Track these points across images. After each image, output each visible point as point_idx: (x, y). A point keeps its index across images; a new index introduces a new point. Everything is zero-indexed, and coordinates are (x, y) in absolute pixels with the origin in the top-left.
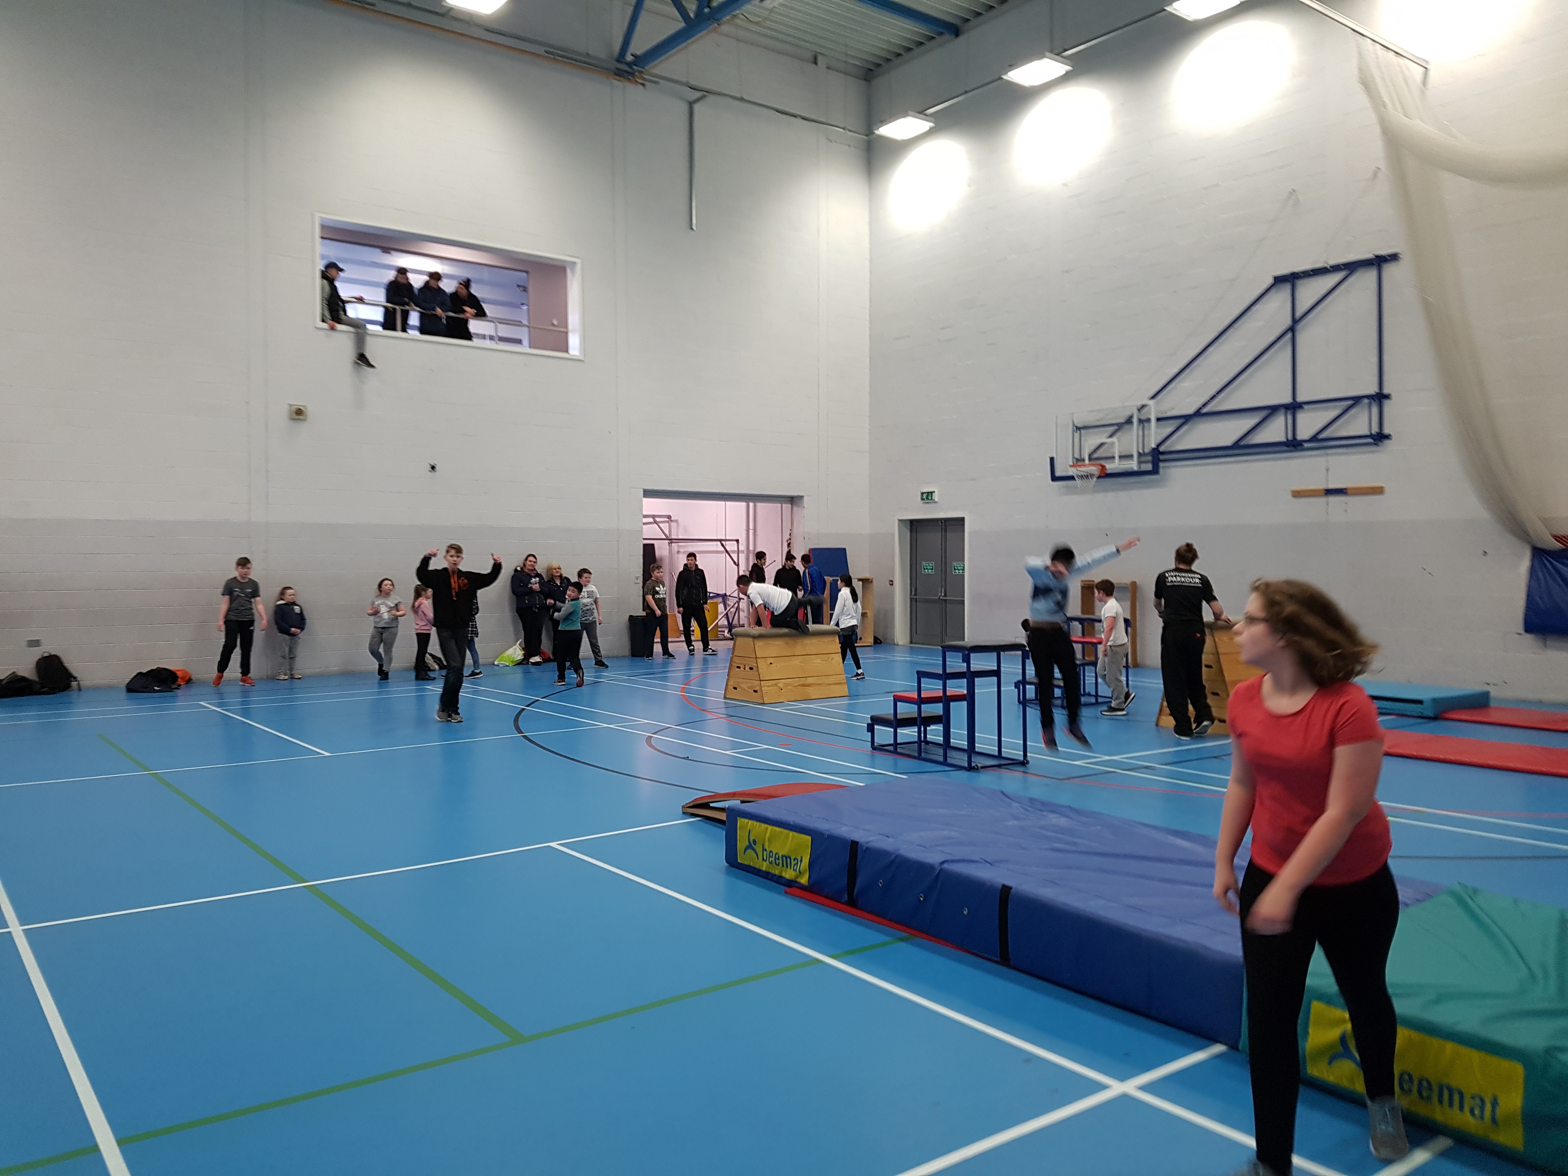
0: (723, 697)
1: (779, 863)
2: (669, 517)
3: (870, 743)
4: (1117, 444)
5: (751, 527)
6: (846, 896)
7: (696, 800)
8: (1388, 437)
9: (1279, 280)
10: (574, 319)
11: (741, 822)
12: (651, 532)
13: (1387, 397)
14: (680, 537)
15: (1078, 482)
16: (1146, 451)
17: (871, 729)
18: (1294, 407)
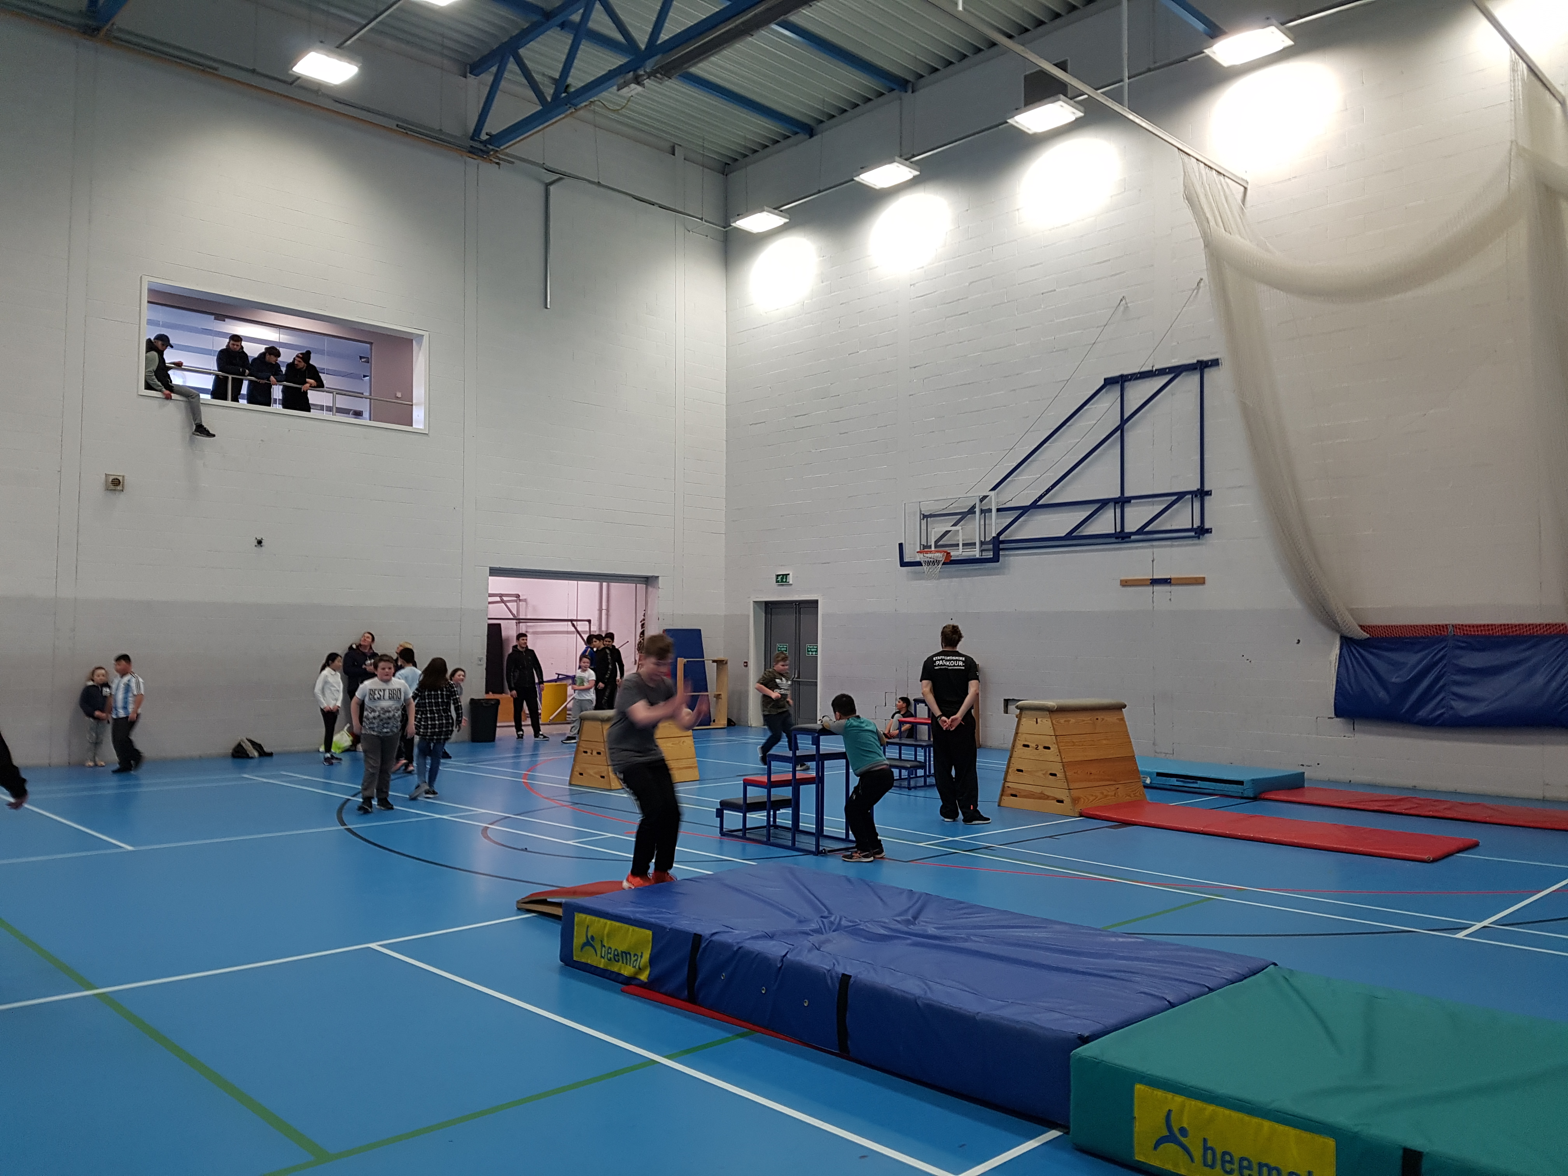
0: (568, 784)
1: (619, 959)
2: (518, 596)
3: (719, 829)
4: (960, 531)
5: (604, 607)
6: (686, 993)
7: (532, 895)
8: (1209, 531)
9: (1109, 382)
10: (419, 392)
11: (579, 917)
12: (497, 611)
13: (1209, 493)
14: (529, 617)
15: (925, 568)
16: (988, 539)
17: (720, 814)
18: (1122, 502)
